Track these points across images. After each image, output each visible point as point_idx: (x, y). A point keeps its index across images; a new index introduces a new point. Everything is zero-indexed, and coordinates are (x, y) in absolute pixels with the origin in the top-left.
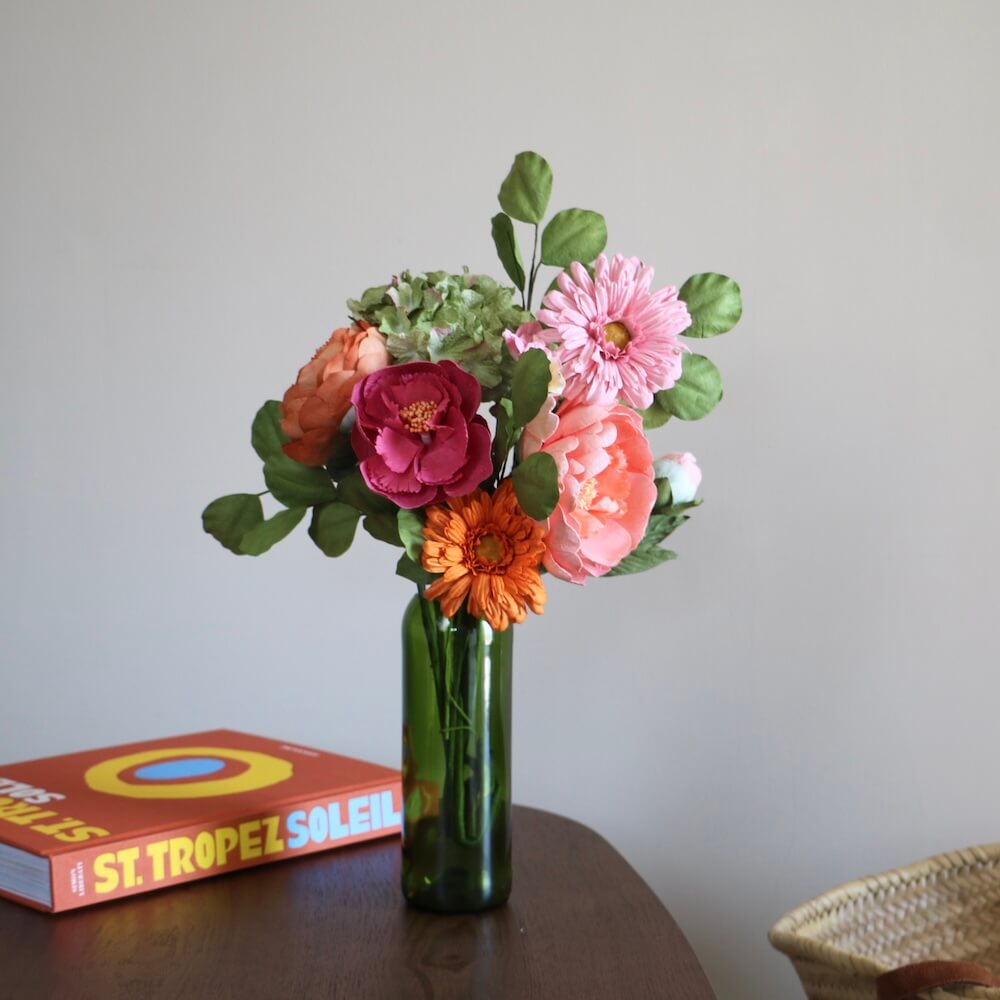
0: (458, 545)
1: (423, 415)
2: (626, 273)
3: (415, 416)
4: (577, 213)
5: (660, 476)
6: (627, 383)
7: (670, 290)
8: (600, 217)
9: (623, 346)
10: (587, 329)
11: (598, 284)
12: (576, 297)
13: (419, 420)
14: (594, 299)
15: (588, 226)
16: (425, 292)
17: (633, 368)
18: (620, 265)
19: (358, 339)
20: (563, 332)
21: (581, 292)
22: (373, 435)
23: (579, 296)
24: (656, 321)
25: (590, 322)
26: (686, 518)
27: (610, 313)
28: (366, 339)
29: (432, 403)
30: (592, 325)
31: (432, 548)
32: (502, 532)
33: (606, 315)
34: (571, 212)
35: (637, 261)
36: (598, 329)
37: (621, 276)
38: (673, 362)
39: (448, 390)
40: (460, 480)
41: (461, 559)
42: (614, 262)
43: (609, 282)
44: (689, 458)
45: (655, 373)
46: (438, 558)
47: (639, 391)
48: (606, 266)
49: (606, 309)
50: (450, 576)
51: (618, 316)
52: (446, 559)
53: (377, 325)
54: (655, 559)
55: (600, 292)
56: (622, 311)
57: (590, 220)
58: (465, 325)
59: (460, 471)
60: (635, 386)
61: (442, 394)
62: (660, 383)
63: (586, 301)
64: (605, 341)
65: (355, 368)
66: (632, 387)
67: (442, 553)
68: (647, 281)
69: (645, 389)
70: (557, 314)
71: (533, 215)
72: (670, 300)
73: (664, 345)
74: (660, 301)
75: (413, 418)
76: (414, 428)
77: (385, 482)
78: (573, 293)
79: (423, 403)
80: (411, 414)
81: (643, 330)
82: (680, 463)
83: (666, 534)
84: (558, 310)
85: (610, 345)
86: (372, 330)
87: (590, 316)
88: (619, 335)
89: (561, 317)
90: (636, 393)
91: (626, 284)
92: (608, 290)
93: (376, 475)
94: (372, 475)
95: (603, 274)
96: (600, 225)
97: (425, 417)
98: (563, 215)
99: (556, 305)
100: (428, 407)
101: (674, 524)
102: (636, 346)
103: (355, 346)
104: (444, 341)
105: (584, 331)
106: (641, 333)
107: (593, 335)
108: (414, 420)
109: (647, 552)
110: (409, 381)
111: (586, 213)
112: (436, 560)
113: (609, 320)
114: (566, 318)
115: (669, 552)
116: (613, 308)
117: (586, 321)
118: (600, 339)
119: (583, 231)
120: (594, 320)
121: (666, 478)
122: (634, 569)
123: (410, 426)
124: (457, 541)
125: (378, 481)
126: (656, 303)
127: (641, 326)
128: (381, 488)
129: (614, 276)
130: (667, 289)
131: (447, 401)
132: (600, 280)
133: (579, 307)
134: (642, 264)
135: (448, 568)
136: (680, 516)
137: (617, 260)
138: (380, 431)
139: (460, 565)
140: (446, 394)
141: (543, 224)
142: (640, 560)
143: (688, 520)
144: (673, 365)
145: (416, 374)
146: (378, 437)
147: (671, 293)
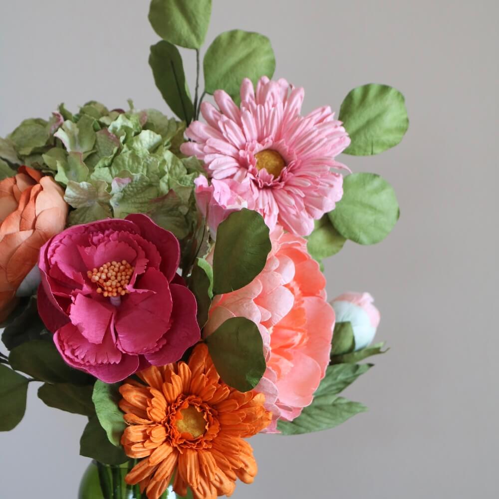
0: (160, 423)
1: (116, 277)
2: (272, 94)
3: (108, 279)
4: (239, 36)
5: (340, 320)
6: (284, 210)
7: (323, 110)
8: (264, 39)
9: (277, 172)
10: (237, 158)
11: (243, 109)
12: (220, 125)
13: (114, 283)
14: (240, 125)
15: (254, 51)
16: (98, 133)
17: (289, 192)
18: (266, 87)
19: (33, 193)
20: (210, 163)
21: (225, 118)
22: (66, 303)
23: (224, 123)
24: (310, 142)
25: (239, 150)
26: (371, 365)
27: (260, 140)
28: (41, 192)
29: (124, 262)
30: (241, 153)
31: (135, 433)
32: (204, 402)
33: (255, 142)
34: (233, 34)
35: (284, 83)
36: (248, 157)
37: (267, 99)
38: (332, 183)
39: (144, 249)
40: (164, 346)
41: (164, 438)
42: (259, 85)
43: (255, 105)
44: (367, 297)
45: (313, 196)
46: (143, 442)
47: (297, 216)
48: (250, 90)
49: (255, 135)
50: (155, 459)
51: (269, 142)
52: (151, 442)
53: (52, 174)
54: (344, 414)
55: (246, 118)
56: (273, 135)
57: (255, 44)
58: (147, 171)
59: (165, 336)
60: (293, 212)
61: (137, 252)
62: (320, 207)
63: (232, 128)
64: (257, 169)
65: (34, 228)
66: (289, 213)
67: (147, 437)
68: (298, 102)
69: (304, 214)
70: (201, 146)
71: (193, 38)
72: (325, 121)
73: (320, 167)
74: (313, 122)
75: (105, 281)
76: (109, 292)
77: (81, 354)
78: (217, 120)
79: (114, 263)
80: (104, 277)
81: (297, 154)
82: (360, 305)
83: (347, 383)
84: (204, 141)
85: (263, 172)
86: (46, 181)
87: (237, 143)
88: (272, 161)
89: (206, 148)
90: (295, 218)
91: (274, 105)
92: (255, 113)
93: (69, 346)
94: (66, 347)
95: (248, 98)
96: (266, 48)
97: (119, 278)
98: (225, 37)
99: (200, 136)
100: (122, 267)
101: (357, 373)
102: (292, 171)
103: (31, 202)
104: (124, 191)
105: (233, 160)
106: (295, 157)
107: (243, 164)
108: (108, 283)
109: (334, 405)
110: (99, 241)
111: (248, 35)
112: (140, 445)
113: (258, 147)
114: (211, 148)
115: (357, 404)
116: (263, 133)
117: (235, 150)
118: (251, 167)
119: (248, 56)
120: (243, 147)
121: (349, 323)
122: (324, 426)
123: (103, 290)
124: (159, 420)
125: (73, 352)
126: (309, 125)
127: (295, 151)
128: (76, 360)
129: (260, 99)
130: (320, 109)
131: (145, 262)
132: (245, 105)
133: (224, 135)
134: (291, 87)
135: (153, 450)
136: (362, 363)
137: (263, 83)
138: (73, 298)
139: (165, 445)
140: (142, 253)
141: (204, 49)
142: (329, 415)
143: (372, 368)
144: (331, 186)
145: (107, 232)
146: (72, 305)
147: (326, 113)
